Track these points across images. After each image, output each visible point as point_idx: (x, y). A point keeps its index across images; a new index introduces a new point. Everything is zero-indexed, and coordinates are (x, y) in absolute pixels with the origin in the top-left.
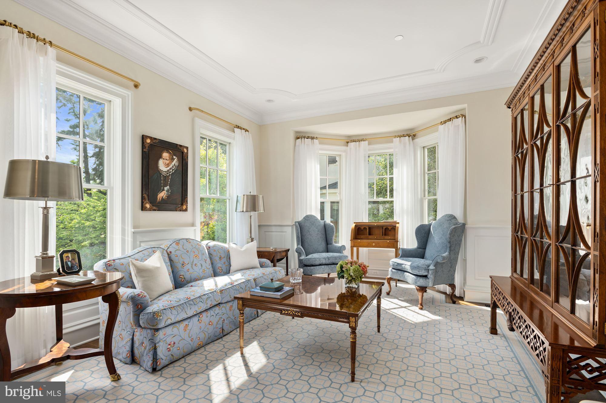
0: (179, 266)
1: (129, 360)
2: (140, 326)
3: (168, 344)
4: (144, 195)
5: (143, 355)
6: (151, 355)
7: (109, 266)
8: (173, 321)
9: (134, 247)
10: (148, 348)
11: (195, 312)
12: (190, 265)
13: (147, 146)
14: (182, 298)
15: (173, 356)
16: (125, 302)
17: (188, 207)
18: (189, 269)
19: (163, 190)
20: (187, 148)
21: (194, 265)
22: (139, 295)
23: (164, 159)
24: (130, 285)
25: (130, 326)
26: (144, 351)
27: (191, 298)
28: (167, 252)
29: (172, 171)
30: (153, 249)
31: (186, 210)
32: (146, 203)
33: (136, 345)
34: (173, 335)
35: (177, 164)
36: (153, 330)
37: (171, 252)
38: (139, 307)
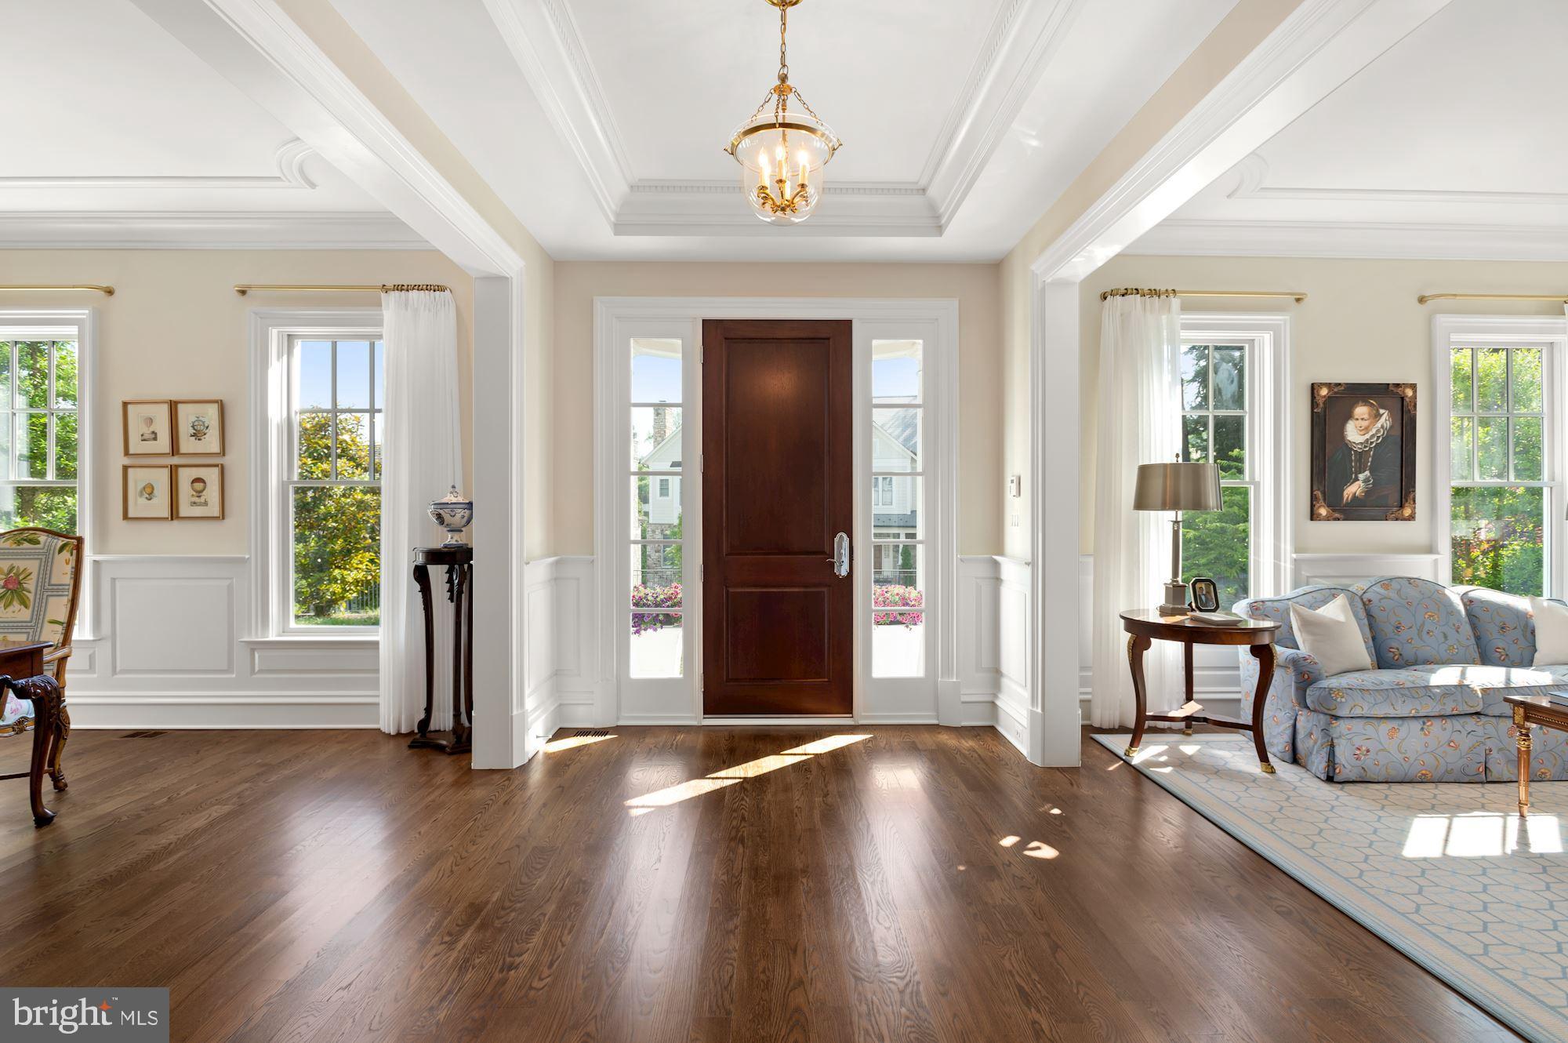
0: (1388, 629)
1: (1288, 756)
2: (1308, 708)
3: (1354, 747)
4: (1315, 493)
5: (1311, 753)
6: (1324, 754)
7: (1256, 609)
8: (1366, 713)
9: (1296, 585)
10: (1319, 742)
11: (1413, 712)
12: (1414, 630)
13: (1321, 402)
14: (1388, 680)
15: (1365, 770)
16: (1282, 666)
17: (1417, 510)
18: (1412, 639)
19: (1357, 479)
20: (1413, 387)
21: (1424, 632)
22: (1305, 659)
23: (1357, 419)
24: (1291, 645)
25: (1290, 705)
26: (1314, 746)
27: (1406, 686)
28: (1362, 599)
29: (1378, 439)
30: (1333, 591)
31: (1412, 518)
32: (1319, 507)
33: (1300, 736)
34: (1367, 737)
35: (1388, 425)
36: (1328, 717)
37: (1370, 601)
38: (1306, 676)
